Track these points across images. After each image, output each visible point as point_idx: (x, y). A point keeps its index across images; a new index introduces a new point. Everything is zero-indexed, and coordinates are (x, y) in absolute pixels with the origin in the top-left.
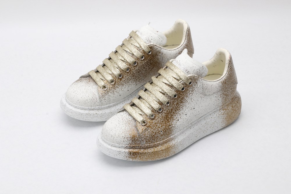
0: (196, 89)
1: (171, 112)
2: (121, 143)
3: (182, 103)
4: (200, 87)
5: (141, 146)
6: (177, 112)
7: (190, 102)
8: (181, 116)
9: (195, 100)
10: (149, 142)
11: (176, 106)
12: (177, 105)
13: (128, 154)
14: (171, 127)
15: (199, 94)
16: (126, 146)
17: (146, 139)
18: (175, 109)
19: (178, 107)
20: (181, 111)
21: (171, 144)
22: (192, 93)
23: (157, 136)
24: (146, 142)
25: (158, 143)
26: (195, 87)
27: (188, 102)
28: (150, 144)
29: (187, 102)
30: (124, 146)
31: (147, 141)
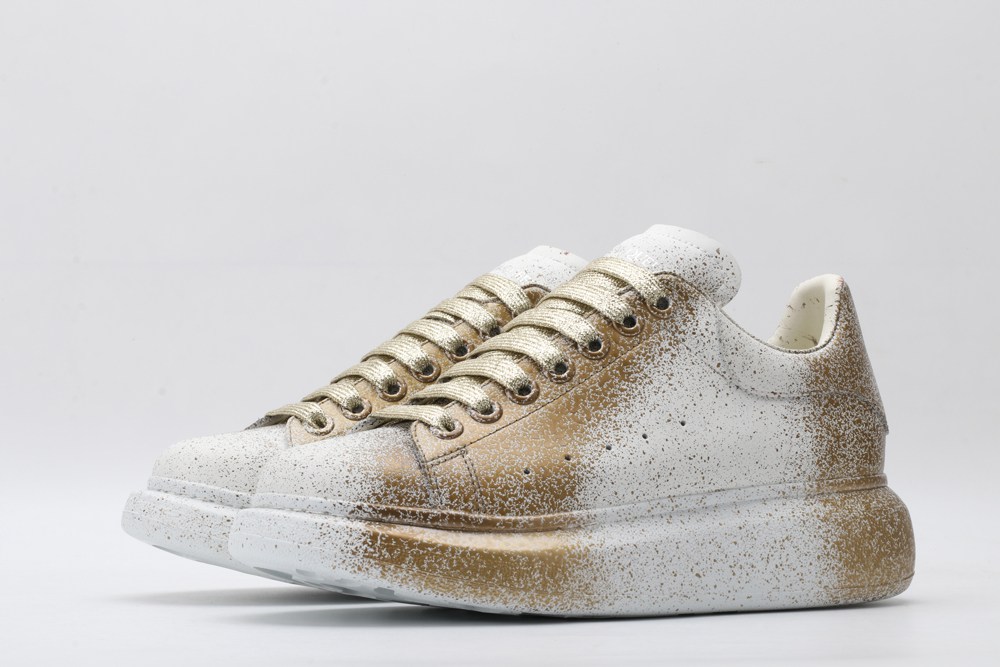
0: (690, 342)
1: (577, 406)
2: (335, 492)
3: (628, 380)
4: (706, 334)
5: (428, 514)
6: (604, 412)
7: (665, 387)
8: (620, 434)
9: (686, 383)
10: (466, 501)
11: (600, 389)
12: (601, 385)
13: (364, 539)
14: (573, 465)
15: (707, 368)
16: (359, 503)
17: (450, 484)
18: (595, 398)
19: (606, 395)
20: (621, 416)
21: (575, 543)
22: (673, 351)
23: (507, 487)
24: (452, 498)
25: (507, 518)
26: (683, 327)
27: (656, 384)
28: (470, 512)
29: (647, 380)
30: (345, 503)
31: (457, 493)
